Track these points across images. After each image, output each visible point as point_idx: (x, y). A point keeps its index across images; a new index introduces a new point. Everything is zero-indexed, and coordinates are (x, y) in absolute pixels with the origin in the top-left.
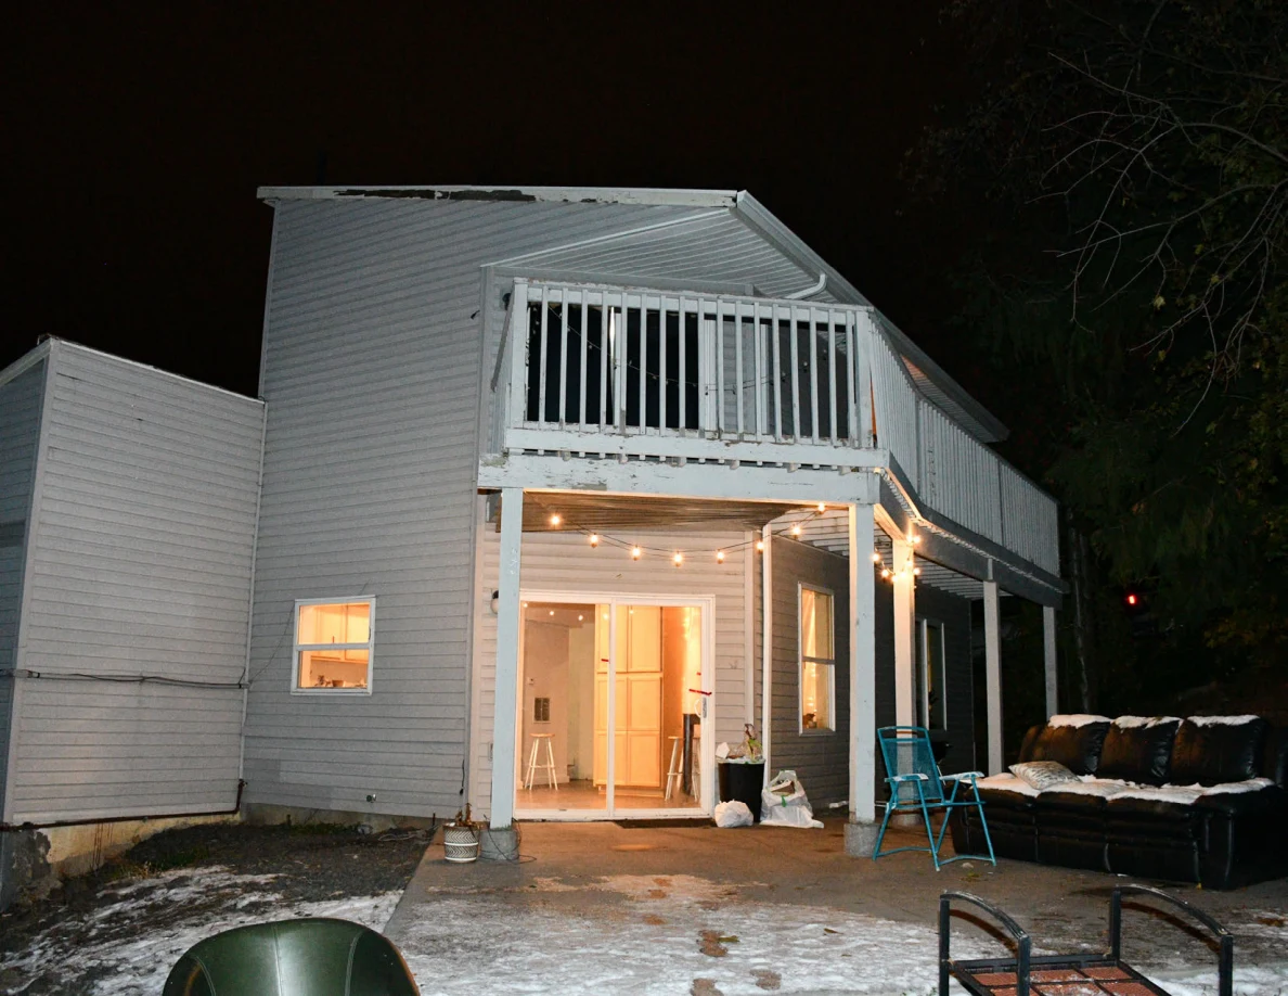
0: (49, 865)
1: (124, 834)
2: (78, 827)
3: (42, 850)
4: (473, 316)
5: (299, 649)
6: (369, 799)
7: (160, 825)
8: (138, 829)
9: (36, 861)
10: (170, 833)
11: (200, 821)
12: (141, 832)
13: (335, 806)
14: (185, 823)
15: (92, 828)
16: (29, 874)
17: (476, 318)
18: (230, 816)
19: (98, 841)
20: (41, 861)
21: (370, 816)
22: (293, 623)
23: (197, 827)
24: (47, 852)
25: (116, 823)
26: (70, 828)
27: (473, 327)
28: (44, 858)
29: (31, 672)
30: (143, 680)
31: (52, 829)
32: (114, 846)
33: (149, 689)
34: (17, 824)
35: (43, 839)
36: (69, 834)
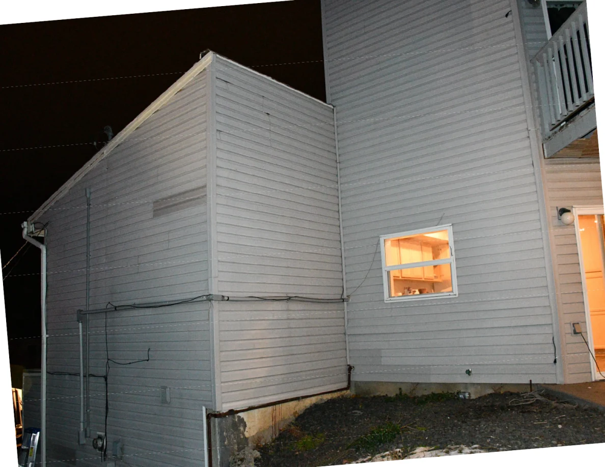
0: (246, 439)
1: (288, 411)
2: (261, 409)
3: (242, 429)
4: (507, 16)
5: (388, 269)
6: (468, 372)
7: (308, 402)
8: (296, 406)
9: (239, 436)
10: (316, 406)
11: (329, 396)
12: (297, 409)
13: (434, 379)
14: (321, 399)
15: (270, 409)
16: (236, 447)
17: (510, 17)
18: (345, 391)
19: (274, 418)
20: (242, 437)
21: (466, 385)
22: (380, 252)
23: (329, 402)
24: (245, 429)
25: (283, 404)
26: (256, 410)
27: (508, 23)
28: (244, 435)
29: (223, 297)
30: (289, 299)
31: (246, 413)
32: (283, 420)
33: (293, 306)
34: (225, 412)
35: (242, 421)
36: (256, 415)
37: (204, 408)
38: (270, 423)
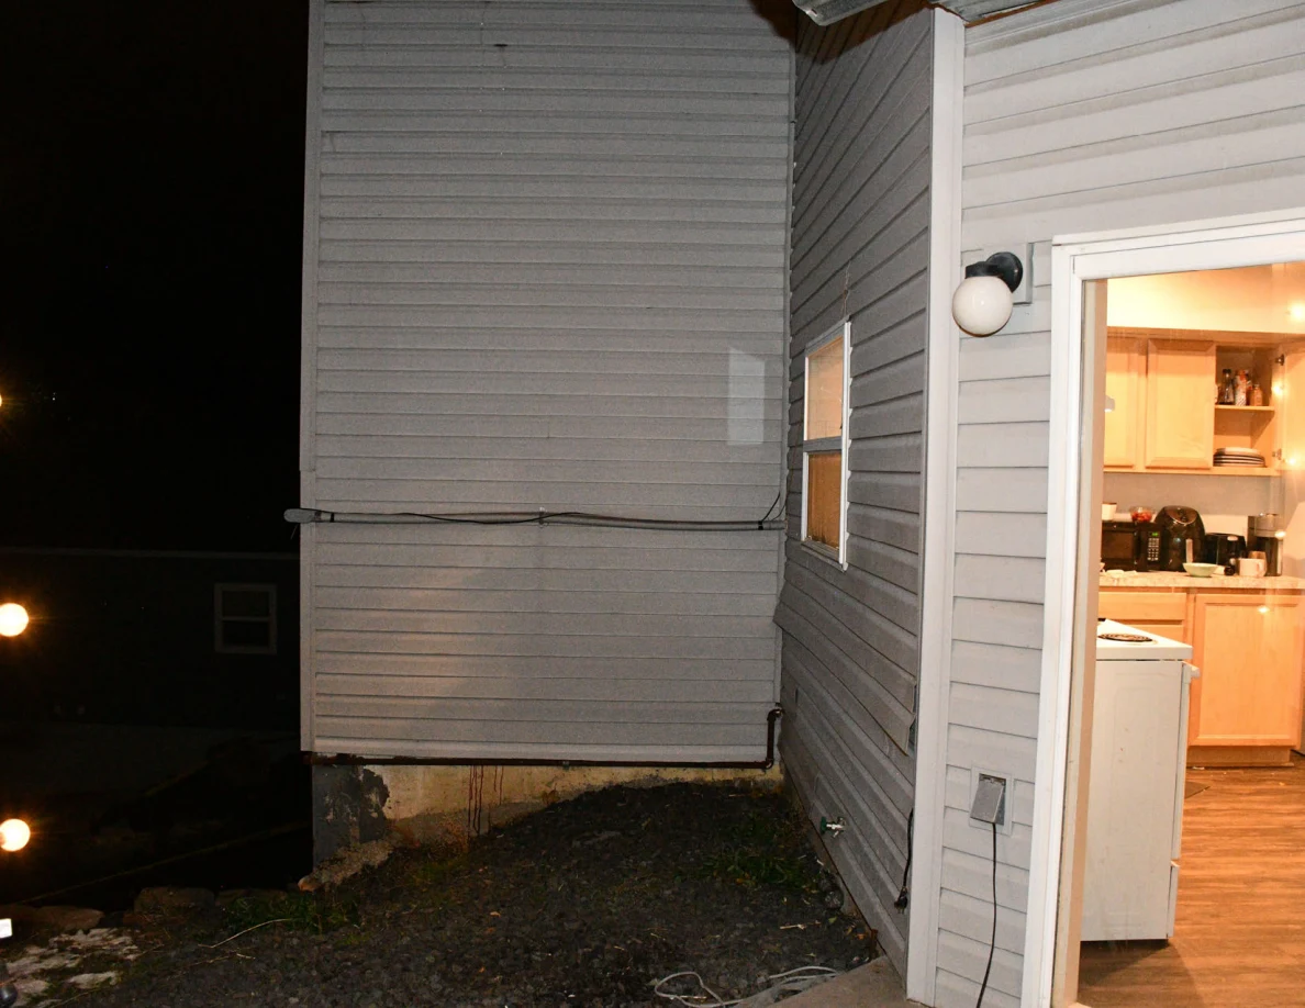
0: (386, 821)
1: (525, 787)
2: (434, 768)
3: (374, 798)
8: (553, 780)
9: (365, 812)
12: (559, 786)
15: (464, 772)
16: (355, 832)
18: (757, 772)
19: (474, 792)
20: (375, 815)
24: (383, 801)
25: (506, 768)
28: (378, 810)
30: (542, 518)
31: (390, 768)
32: (508, 803)
35: (375, 781)
36: (419, 777)
38: (461, 802)
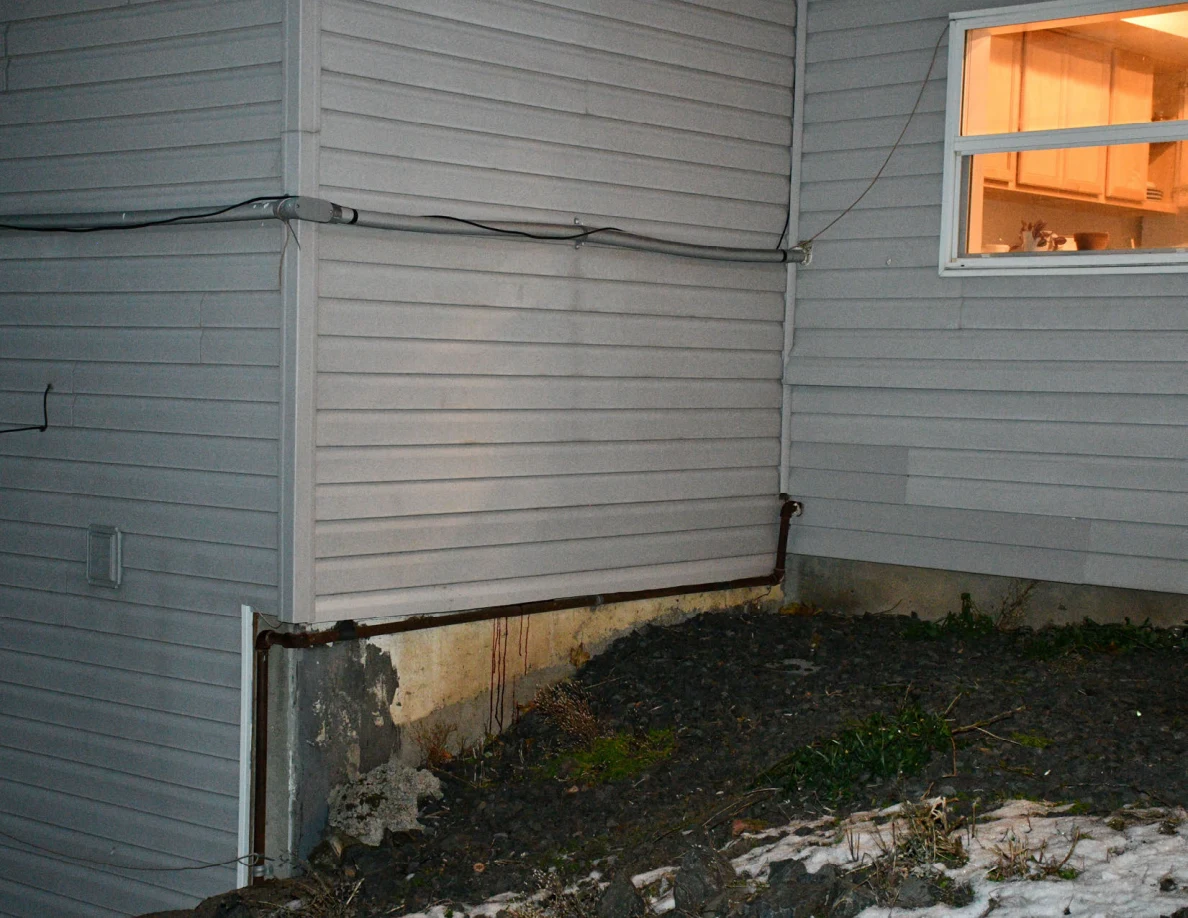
0: (394, 729)
1: (551, 644)
2: (453, 628)
3: (379, 691)
5: (966, 150)
7: (625, 618)
8: (581, 625)
9: (369, 719)
10: (652, 632)
11: (703, 603)
12: (584, 638)
13: (1097, 572)
14: (675, 611)
15: (486, 627)
16: (354, 756)
18: (763, 590)
19: (498, 661)
20: (380, 722)
23: (701, 620)
24: (391, 694)
25: (534, 617)
26: (436, 633)
28: (386, 714)
29: (337, 208)
30: (583, 236)
31: (399, 636)
32: (533, 672)
33: (596, 262)
34: (322, 628)
35: (382, 663)
36: (435, 647)
37: (247, 614)
38: (484, 680)
